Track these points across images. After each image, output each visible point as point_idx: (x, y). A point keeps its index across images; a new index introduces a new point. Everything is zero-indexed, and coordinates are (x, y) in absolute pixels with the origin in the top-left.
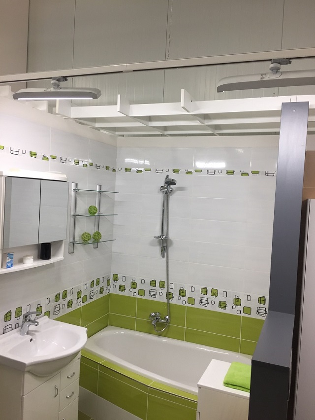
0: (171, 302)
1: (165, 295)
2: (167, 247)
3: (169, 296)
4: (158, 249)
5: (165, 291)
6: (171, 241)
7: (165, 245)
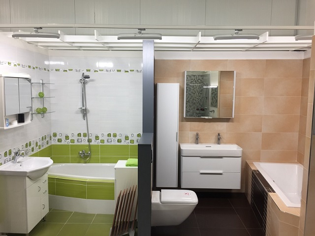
0: (91, 144)
1: (87, 141)
2: (86, 114)
3: (89, 141)
4: (81, 115)
5: (87, 138)
6: (88, 110)
7: (85, 113)
